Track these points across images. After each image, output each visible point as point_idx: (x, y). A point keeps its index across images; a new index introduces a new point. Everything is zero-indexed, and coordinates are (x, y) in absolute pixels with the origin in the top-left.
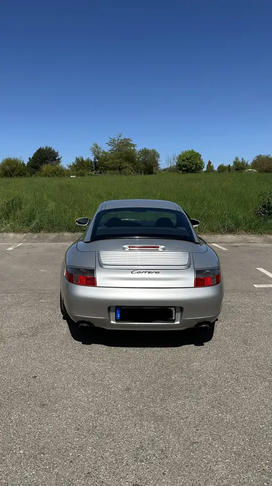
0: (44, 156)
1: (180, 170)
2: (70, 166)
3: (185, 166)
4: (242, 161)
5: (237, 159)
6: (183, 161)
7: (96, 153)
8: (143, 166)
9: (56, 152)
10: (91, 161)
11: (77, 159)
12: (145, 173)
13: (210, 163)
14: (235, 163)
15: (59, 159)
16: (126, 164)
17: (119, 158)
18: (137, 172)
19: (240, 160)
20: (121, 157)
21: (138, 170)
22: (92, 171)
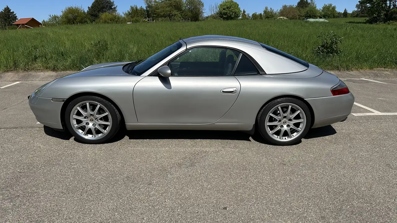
0: (101, 5)
1: (222, 17)
2: (126, 14)
3: (225, 14)
4: (271, 10)
5: (266, 8)
6: (224, 9)
7: (148, 2)
8: (190, 14)
9: (112, 1)
10: (144, 10)
11: (132, 8)
12: (192, 21)
13: (244, 12)
14: (265, 12)
15: (115, 8)
16: (175, 12)
17: (169, 7)
18: (185, 19)
19: (269, 9)
20: (171, 5)
21: (185, 18)
22: (146, 18)
